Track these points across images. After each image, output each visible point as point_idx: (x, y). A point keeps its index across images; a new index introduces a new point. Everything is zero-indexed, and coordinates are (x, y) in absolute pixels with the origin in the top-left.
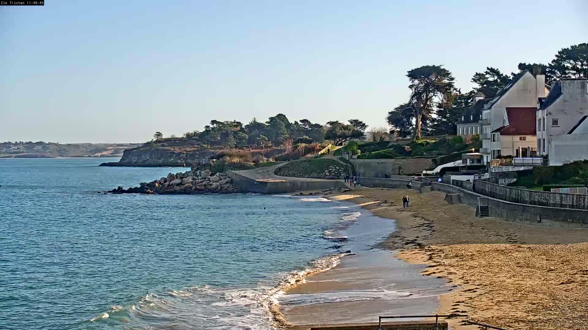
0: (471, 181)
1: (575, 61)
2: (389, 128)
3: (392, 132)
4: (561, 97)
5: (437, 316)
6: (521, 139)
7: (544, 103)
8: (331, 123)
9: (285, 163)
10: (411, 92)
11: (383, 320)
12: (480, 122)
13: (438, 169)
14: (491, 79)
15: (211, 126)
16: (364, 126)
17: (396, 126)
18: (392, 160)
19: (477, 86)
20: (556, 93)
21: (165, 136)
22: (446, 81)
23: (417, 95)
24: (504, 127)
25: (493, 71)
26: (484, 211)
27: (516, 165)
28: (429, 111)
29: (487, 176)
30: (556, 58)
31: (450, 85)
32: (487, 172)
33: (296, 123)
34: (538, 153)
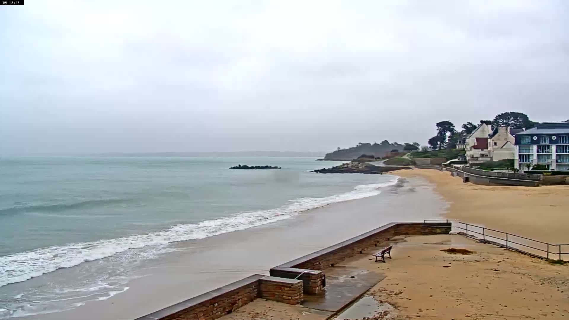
0: (462, 167)
1: (503, 119)
2: (429, 146)
3: (430, 147)
4: (498, 134)
5: (447, 220)
6: (482, 150)
7: (491, 136)
8: (405, 144)
9: (387, 160)
10: (438, 131)
11: (426, 221)
12: (465, 143)
13: (448, 162)
14: (469, 127)
15: (359, 145)
16: (419, 145)
17: (432, 145)
18: (429, 159)
19: (464, 129)
20: (495, 132)
21: (341, 149)
22: (451, 127)
23: (440, 133)
24: (475, 145)
25: (470, 124)
26: (467, 180)
27: (479, 161)
28: (445, 139)
29: (468, 165)
30: (495, 119)
31: (453, 129)
32: (468, 163)
33: (392, 144)
34: (489, 156)
